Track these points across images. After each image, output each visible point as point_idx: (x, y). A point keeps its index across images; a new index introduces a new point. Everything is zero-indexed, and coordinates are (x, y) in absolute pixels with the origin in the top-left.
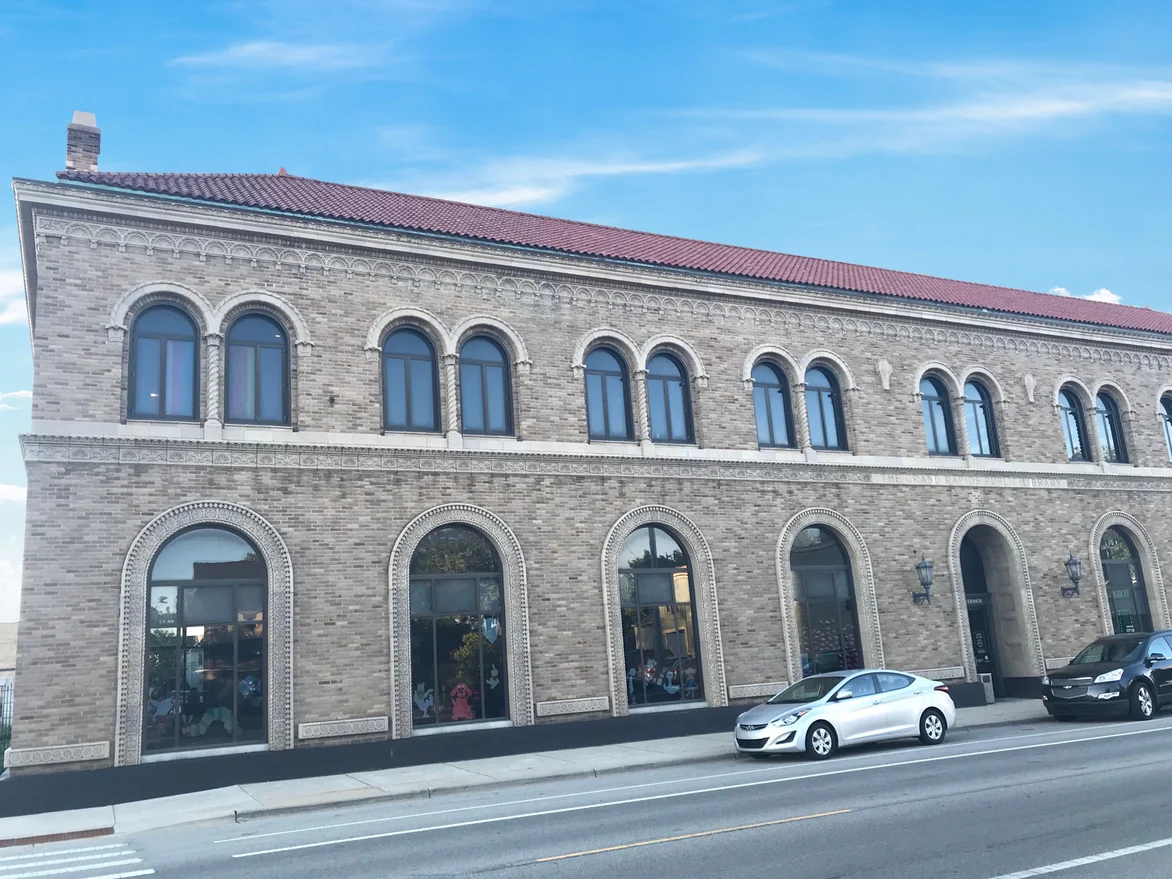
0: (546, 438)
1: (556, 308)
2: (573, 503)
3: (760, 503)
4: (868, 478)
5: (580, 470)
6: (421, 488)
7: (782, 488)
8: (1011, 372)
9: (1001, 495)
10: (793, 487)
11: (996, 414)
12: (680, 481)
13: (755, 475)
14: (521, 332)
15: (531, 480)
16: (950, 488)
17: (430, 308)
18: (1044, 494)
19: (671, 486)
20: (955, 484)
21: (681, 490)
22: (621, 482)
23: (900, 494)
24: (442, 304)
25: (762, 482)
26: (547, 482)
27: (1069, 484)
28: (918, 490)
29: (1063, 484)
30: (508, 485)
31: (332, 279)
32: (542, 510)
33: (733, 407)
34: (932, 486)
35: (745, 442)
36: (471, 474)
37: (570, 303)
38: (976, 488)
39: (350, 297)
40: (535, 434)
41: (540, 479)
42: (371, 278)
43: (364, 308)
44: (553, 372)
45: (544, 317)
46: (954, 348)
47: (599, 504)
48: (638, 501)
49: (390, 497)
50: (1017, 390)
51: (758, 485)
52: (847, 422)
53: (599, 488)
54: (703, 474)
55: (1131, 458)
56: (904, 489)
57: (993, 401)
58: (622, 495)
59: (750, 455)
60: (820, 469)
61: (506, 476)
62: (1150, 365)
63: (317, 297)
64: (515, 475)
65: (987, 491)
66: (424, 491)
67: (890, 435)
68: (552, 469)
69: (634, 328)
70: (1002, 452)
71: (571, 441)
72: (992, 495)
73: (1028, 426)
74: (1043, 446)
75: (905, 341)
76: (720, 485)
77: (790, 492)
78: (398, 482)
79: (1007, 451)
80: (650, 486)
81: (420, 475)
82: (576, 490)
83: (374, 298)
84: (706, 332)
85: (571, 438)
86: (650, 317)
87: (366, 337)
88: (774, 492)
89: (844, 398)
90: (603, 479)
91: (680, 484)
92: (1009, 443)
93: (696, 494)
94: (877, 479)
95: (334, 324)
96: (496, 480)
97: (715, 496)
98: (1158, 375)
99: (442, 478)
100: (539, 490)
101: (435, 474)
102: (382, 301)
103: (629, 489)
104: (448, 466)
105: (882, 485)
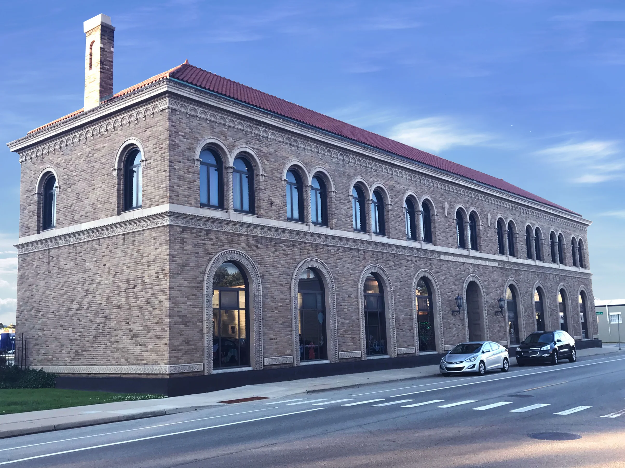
0: (340, 229)
1: (344, 166)
2: (349, 261)
3: (407, 265)
4: (439, 256)
5: (351, 245)
6: (301, 249)
7: (414, 259)
8: (483, 211)
9: (478, 267)
10: (417, 259)
11: (477, 230)
12: (383, 253)
13: (405, 252)
14: (333, 176)
15: (336, 248)
16: (464, 263)
17: (302, 162)
18: (491, 268)
19: (380, 255)
20: (465, 262)
21: (383, 257)
22: (364, 252)
23: (449, 265)
24: (307, 160)
25: (408, 256)
26: (341, 250)
27: (499, 264)
28: (454, 263)
29: (496, 264)
30: (328, 250)
31: (270, 143)
32: (340, 263)
33: (399, 219)
34: (459, 262)
35: (402, 237)
36: (317, 244)
37: (348, 164)
38: (471, 264)
39: (277, 153)
40: (338, 227)
41: (338, 248)
42: (284, 144)
43: (281, 159)
44: (342, 197)
45: (340, 169)
46: (467, 199)
47: (357, 262)
48: (370, 261)
49: (291, 253)
50: (485, 220)
51: (406, 257)
52: (432, 230)
53: (357, 254)
54: (389, 250)
55: (516, 254)
56: (450, 263)
57: (477, 224)
58: (364, 258)
59: (404, 243)
60: (426, 251)
61: (328, 246)
62: (524, 213)
63: (266, 151)
64: (331, 246)
65: (475, 265)
66: (301, 251)
67: (446, 237)
68: (343, 244)
69: (368, 178)
70: (478, 248)
71: (348, 231)
72: (476, 268)
73: (487, 237)
74: (491, 247)
75: (452, 194)
76: (395, 256)
77: (416, 261)
78: (293, 246)
79: (481, 248)
80: (373, 254)
81: (301, 243)
82: (350, 254)
83: (284, 154)
84: (391, 183)
85: (349, 229)
86: (374, 173)
87: (282, 173)
88: (411, 260)
89: (432, 219)
90: (359, 250)
91: (383, 255)
92: (482, 244)
93: (387, 260)
94: (443, 257)
95: (272, 166)
96: (325, 247)
97: (393, 261)
98: (526, 217)
99: (307, 245)
100: (338, 254)
101: (305, 243)
102: (287, 156)
103: (367, 255)
104: (309, 239)
105: (443, 260)
